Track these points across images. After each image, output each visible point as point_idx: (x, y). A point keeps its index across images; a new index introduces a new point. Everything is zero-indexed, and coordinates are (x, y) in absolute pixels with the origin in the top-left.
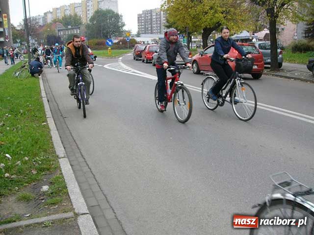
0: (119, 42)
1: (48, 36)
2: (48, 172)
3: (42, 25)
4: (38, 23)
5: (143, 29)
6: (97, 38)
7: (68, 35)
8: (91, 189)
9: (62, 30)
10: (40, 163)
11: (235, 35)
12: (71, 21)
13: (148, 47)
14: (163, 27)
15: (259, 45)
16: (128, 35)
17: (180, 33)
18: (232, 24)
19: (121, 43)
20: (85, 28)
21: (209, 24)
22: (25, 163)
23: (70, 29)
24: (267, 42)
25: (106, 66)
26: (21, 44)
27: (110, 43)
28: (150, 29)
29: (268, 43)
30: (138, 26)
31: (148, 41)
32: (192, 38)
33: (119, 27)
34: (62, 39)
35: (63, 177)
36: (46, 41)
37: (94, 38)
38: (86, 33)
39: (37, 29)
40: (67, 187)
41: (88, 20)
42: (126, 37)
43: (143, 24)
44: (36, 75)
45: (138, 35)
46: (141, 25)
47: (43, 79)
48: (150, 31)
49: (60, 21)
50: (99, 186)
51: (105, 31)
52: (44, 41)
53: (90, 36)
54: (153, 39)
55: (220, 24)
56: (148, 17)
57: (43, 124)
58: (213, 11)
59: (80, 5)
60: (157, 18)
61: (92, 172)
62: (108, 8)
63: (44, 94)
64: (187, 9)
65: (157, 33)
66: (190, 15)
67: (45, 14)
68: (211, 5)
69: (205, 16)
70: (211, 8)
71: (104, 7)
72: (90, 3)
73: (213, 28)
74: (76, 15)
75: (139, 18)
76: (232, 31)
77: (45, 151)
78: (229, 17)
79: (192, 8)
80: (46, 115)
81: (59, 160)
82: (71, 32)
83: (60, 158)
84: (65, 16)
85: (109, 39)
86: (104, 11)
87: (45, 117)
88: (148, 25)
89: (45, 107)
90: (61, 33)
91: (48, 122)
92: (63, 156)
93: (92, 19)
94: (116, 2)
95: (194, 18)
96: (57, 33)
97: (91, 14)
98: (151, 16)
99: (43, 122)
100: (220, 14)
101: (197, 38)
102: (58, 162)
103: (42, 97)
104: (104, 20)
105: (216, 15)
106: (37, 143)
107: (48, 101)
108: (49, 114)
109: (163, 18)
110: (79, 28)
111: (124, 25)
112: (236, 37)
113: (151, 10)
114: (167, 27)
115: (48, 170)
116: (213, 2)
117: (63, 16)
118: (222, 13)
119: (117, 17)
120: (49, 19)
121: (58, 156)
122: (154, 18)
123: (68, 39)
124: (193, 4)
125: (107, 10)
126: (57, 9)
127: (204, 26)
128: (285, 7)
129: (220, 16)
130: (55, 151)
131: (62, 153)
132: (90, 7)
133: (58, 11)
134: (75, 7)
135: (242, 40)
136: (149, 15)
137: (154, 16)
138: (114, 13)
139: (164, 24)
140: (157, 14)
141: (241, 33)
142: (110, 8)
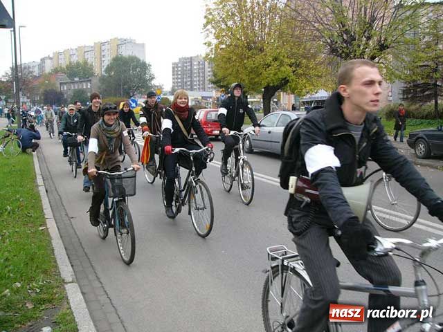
1: (45, 91)
3: (37, 75)
4: (32, 72)
5: (180, 84)
6: (115, 95)
7: (75, 90)
9: (65, 83)
10: (38, 291)
11: (308, 96)
12: (79, 71)
14: (207, 82)
20: (97, 81)
21: (272, 80)
23: (77, 82)
26: (7, 102)
27: (134, 105)
28: (189, 83)
30: (173, 79)
32: (249, 97)
33: (147, 81)
34: (65, 96)
36: (42, 97)
37: (111, 95)
39: (29, 81)
41: (103, 70)
43: (179, 76)
44: (29, 150)
46: (177, 78)
47: (38, 157)
48: (189, 87)
49: (63, 71)
51: (126, 87)
52: (40, 98)
53: (105, 94)
54: (195, 97)
55: (288, 81)
56: (186, 67)
57: (41, 228)
58: (277, 63)
59: (92, 49)
60: (199, 69)
61: (112, 304)
62: (131, 54)
63: (40, 181)
64: (243, 60)
65: (199, 89)
66: (246, 68)
67: (43, 60)
68: (275, 54)
69: (267, 69)
70: (275, 59)
71: (126, 52)
72: (106, 47)
73: (277, 86)
74: (86, 63)
75: (173, 68)
76: (304, 91)
77: (45, 272)
78: (300, 71)
79: (248, 58)
80: (44, 214)
81: (66, 286)
82: (79, 86)
83: (66, 283)
84: (70, 63)
85: (132, 98)
86: (126, 58)
87: (44, 217)
88: (186, 78)
89: (43, 202)
90: (63, 88)
91: (48, 226)
92: (71, 280)
93: (109, 69)
94: (143, 45)
95: (251, 72)
96: (59, 88)
97: (107, 61)
98: (191, 65)
99: (41, 225)
100: (288, 67)
101: (255, 98)
102: (64, 288)
103: (37, 186)
104: (125, 71)
105: (283, 69)
106: (32, 259)
107: (47, 191)
108: (48, 212)
109: (207, 69)
110: (90, 81)
111: (153, 78)
112: (309, 98)
113: (191, 58)
114: (214, 83)
115: (50, 301)
116: (278, 51)
117: (68, 63)
118: (291, 66)
119: (144, 67)
120: (48, 68)
121: (63, 280)
122: (195, 69)
123: (74, 96)
124: (250, 54)
125: (129, 56)
126: (60, 53)
127: (264, 83)
128: (376, 60)
129: (287, 70)
130: (59, 272)
131: (70, 275)
132: (106, 53)
133: (60, 57)
134: (85, 52)
135: (318, 102)
136: (188, 64)
137: (195, 65)
138: (140, 60)
139: (209, 78)
140: (199, 62)
141: (316, 93)
142: (134, 54)
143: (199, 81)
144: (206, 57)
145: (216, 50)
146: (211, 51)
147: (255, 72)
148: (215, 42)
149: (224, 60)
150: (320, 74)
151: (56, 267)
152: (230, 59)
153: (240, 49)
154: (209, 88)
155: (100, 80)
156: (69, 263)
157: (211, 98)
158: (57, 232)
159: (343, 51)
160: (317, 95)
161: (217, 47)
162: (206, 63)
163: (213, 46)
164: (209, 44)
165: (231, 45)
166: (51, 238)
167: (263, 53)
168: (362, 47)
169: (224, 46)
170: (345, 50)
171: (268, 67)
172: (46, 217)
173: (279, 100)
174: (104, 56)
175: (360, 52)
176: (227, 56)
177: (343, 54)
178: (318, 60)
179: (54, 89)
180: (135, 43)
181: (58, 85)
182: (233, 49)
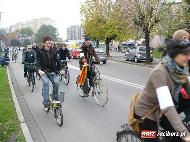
1: (12, 40)
2: (14, 133)
3: (8, 33)
4: (6, 32)
5: (70, 37)
7: (25, 40)
9: (21, 37)
10: (9, 126)
11: (125, 42)
12: (27, 32)
13: (74, 49)
14: (82, 36)
15: (139, 48)
16: (61, 41)
17: (92, 40)
18: (123, 36)
20: (35, 36)
21: (110, 35)
23: (25, 36)
24: (143, 47)
28: (74, 37)
29: (145, 47)
30: (67, 35)
32: (99, 42)
33: (56, 36)
34: (21, 42)
36: (11, 43)
37: (40, 42)
38: (36, 39)
39: (5, 36)
42: (60, 41)
43: (70, 34)
45: (67, 41)
47: (9, 69)
49: (19, 31)
53: (38, 41)
54: (76, 43)
55: (116, 36)
56: (73, 30)
57: (10, 99)
58: (112, 28)
59: (32, 22)
60: (78, 31)
62: (49, 24)
63: (9, 79)
64: (97, 27)
65: (78, 39)
66: (98, 30)
67: (11, 27)
69: (107, 31)
70: (111, 26)
71: (47, 23)
72: (38, 21)
73: (112, 38)
74: (29, 28)
75: (67, 30)
76: (123, 40)
77: (12, 118)
78: (121, 32)
79: (99, 26)
81: (21, 124)
83: (21, 123)
84: (23, 28)
86: (46, 26)
88: (73, 34)
89: (11, 88)
90: (20, 39)
91: (13, 98)
92: (23, 122)
93: (39, 31)
94: (54, 20)
95: (101, 32)
97: (38, 28)
98: (75, 29)
100: (116, 30)
101: (102, 43)
102: (20, 125)
103: (8, 81)
104: (47, 32)
105: (114, 30)
106: (6, 113)
107: (13, 83)
108: (13, 92)
109: (82, 31)
110: (31, 36)
111: (58, 35)
113: (75, 26)
114: (84, 36)
115: (14, 131)
116: (112, 23)
118: (117, 29)
119: (54, 30)
120: (13, 30)
121: (20, 122)
123: (24, 42)
124: (100, 24)
125: (48, 25)
126: (18, 24)
127: (106, 37)
128: (154, 27)
129: (116, 31)
130: (18, 118)
131: (22, 119)
132: (38, 24)
133: (18, 25)
134: (29, 23)
135: (129, 45)
136: (74, 28)
137: (77, 29)
138: (53, 27)
139: (82, 34)
140: (78, 28)
141: (128, 41)
142: (50, 24)
143: (78, 36)
144: (81, 25)
145: (85, 22)
146: (83, 23)
147: (102, 32)
148: (85, 19)
149: (89, 27)
150: (130, 33)
151: (17, 116)
152: (91, 26)
153: (96, 22)
154: (83, 39)
156: (22, 114)
158: (17, 101)
159: (140, 23)
160: (129, 42)
161: (86, 21)
162: (81, 28)
163: (84, 21)
164: (83, 20)
165: (92, 20)
166: (14, 103)
167: (106, 24)
168: (148, 21)
169: (89, 21)
170: (140, 22)
172: (12, 94)
173: (113, 44)
174: (37, 25)
175: (147, 23)
176: (90, 25)
178: (129, 27)
179: (16, 39)
180: (51, 19)
181: (17, 38)
182: (93, 22)
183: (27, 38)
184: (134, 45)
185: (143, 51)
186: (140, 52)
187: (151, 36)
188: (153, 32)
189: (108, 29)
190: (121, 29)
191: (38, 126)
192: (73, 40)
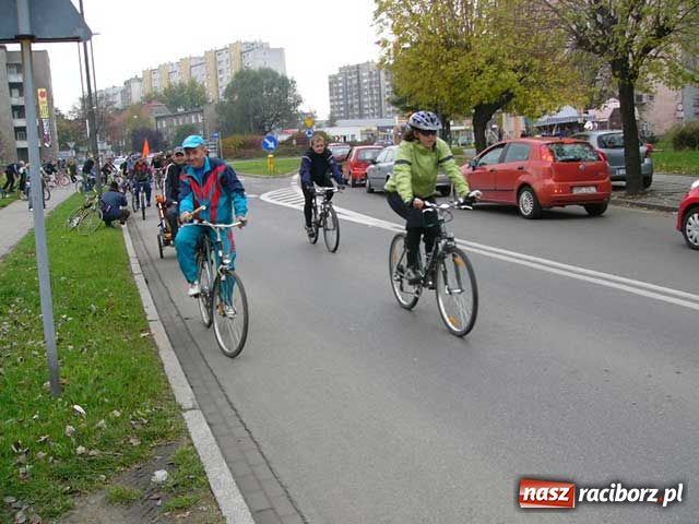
0: (291, 139)
1: (134, 131)
2: (163, 442)
3: (120, 108)
4: (111, 103)
5: (342, 109)
6: (242, 132)
8: (253, 474)
9: (164, 117)
10: (146, 421)
11: (546, 117)
12: (183, 98)
13: (354, 152)
14: (384, 103)
15: (600, 138)
16: (309, 124)
18: (538, 94)
19: (294, 142)
20: (213, 111)
21: (487, 95)
22: (115, 422)
23: (180, 115)
24: (616, 131)
25: (264, 197)
26: (77, 151)
27: (271, 145)
28: (356, 106)
29: (619, 133)
30: (331, 101)
31: (353, 136)
32: (451, 123)
33: (290, 107)
34: (165, 138)
35: (196, 452)
36: (130, 141)
37: (235, 132)
38: (217, 122)
39: (109, 117)
40: (205, 473)
42: (305, 126)
43: (341, 97)
44: (116, 223)
45: (332, 123)
46: (338, 100)
47: (130, 232)
48: (357, 113)
49: (158, 98)
50: (270, 468)
51: (258, 117)
52: (127, 142)
53: (226, 129)
54: (364, 129)
55: (512, 95)
56: (351, 80)
57: (143, 335)
58: (493, 67)
59: (202, 62)
60: (371, 83)
61: (252, 438)
62: (263, 65)
63: (135, 267)
64: (439, 66)
65: (373, 115)
66: (444, 78)
67: (127, 83)
68: (489, 53)
69: (478, 78)
70: (490, 61)
71: (255, 63)
72: (224, 57)
73: (496, 103)
74: (193, 84)
75: (330, 84)
76: (538, 109)
77: (153, 395)
78: (531, 79)
79: (447, 61)
80: (146, 315)
81: (184, 414)
82: (184, 121)
83: (185, 411)
84: (170, 86)
85: (268, 135)
86: (254, 73)
87: (145, 319)
88: (351, 98)
89: (142, 297)
90: (162, 124)
91: (153, 332)
92: (191, 405)
93: (230, 91)
94: (280, 51)
95: (452, 84)
96: (154, 125)
97: (226, 79)
98: (358, 77)
99: (142, 331)
100: (511, 73)
101: (461, 124)
102: (183, 418)
103: (132, 274)
104: (256, 93)
105: (503, 76)
106: (134, 378)
107: (147, 282)
108: (150, 311)
109: (385, 83)
110: (201, 112)
111: (299, 102)
112: (548, 120)
113: (358, 67)
114: (395, 103)
115: (163, 436)
116: (494, 48)
117: (166, 86)
118: (515, 71)
119: (285, 84)
120: (137, 95)
121: (180, 407)
122: (366, 84)
124: (450, 55)
125: (260, 69)
126: (153, 71)
127: (475, 100)
128: (652, 52)
129: (510, 77)
130: (173, 396)
131: (189, 398)
132: (223, 66)
133: (154, 76)
134: (191, 67)
135: (562, 126)
136: (354, 76)
137: (365, 77)
138: (277, 74)
139: (387, 96)
140: (371, 73)
141: (558, 111)
142: (267, 66)
143: (372, 95)
144: (381, 63)
145: (396, 52)
146: (388, 54)
147: (459, 83)
148: (393, 38)
149: (409, 66)
150: (562, 81)
151: (169, 388)
152: (418, 64)
153: (434, 47)
154: (389, 113)
155: (216, 109)
156: (185, 381)
157: (392, 127)
158: (167, 339)
159: (597, 42)
160: (560, 115)
161: (396, 47)
162: (382, 74)
163: (391, 46)
164: (385, 43)
165: (419, 42)
166: (156, 346)
167: (471, 53)
168: (627, 35)
169: (407, 45)
170: (600, 40)
171: (480, 74)
172: (148, 318)
174: (221, 71)
175: (626, 41)
176: (414, 61)
177: (598, 48)
178: (559, 57)
179: (148, 126)
180: (268, 48)
181: (153, 121)
182: (421, 49)
183: (187, 122)
184: (581, 127)
185: (614, 147)
186: (603, 150)
187: (641, 88)
188: (650, 76)
189: (480, 72)
190: (526, 69)
191: (241, 421)
192: (353, 118)
